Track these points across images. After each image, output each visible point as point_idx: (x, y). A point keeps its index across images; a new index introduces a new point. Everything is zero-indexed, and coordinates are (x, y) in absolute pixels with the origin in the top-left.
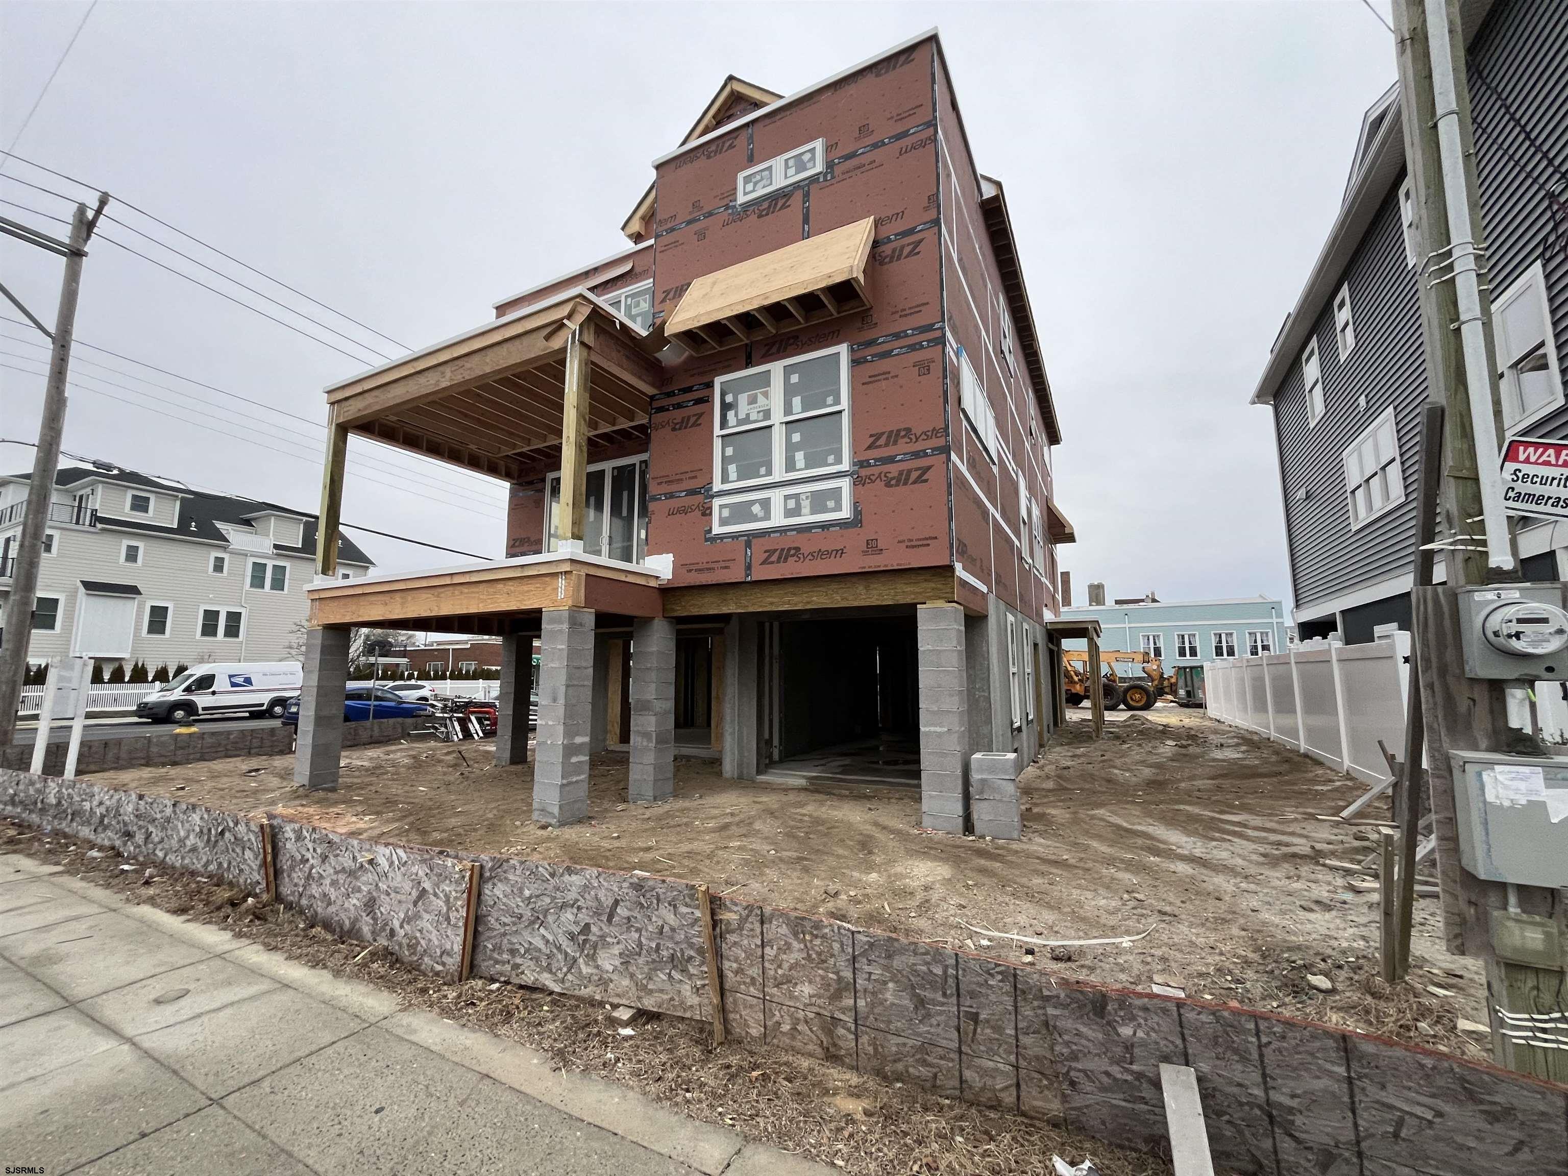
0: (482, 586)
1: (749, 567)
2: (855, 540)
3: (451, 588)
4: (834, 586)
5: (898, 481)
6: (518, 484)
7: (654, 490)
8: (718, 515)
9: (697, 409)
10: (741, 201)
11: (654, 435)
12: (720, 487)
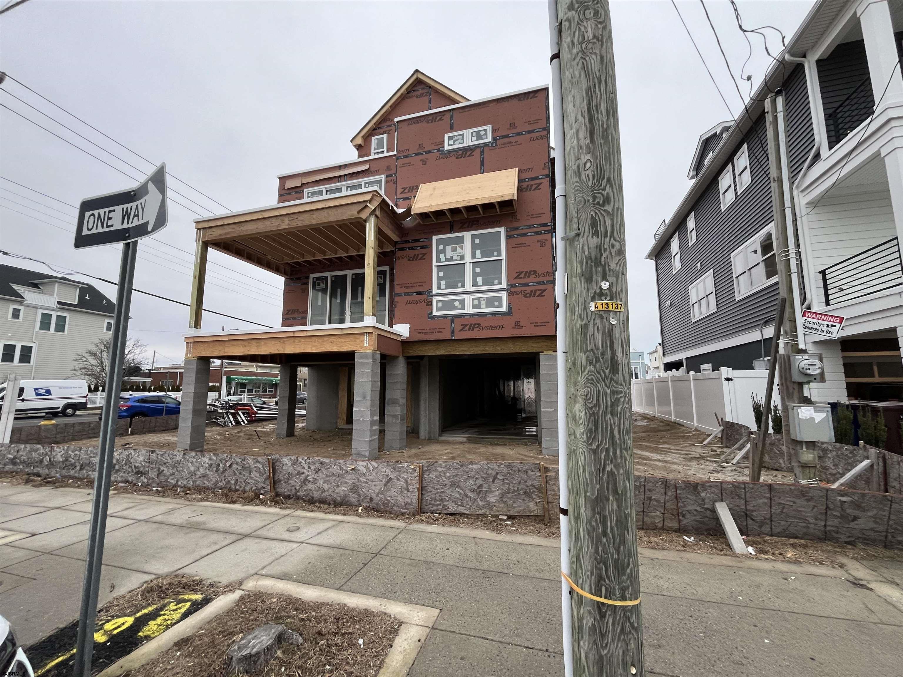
1: (453, 332)
2: (509, 322)
3: (293, 339)
4: (498, 343)
5: (531, 295)
6: (291, 279)
7: (398, 290)
8: (436, 306)
9: (423, 251)
10: (447, 148)
11: (397, 262)
12: (438, 292)
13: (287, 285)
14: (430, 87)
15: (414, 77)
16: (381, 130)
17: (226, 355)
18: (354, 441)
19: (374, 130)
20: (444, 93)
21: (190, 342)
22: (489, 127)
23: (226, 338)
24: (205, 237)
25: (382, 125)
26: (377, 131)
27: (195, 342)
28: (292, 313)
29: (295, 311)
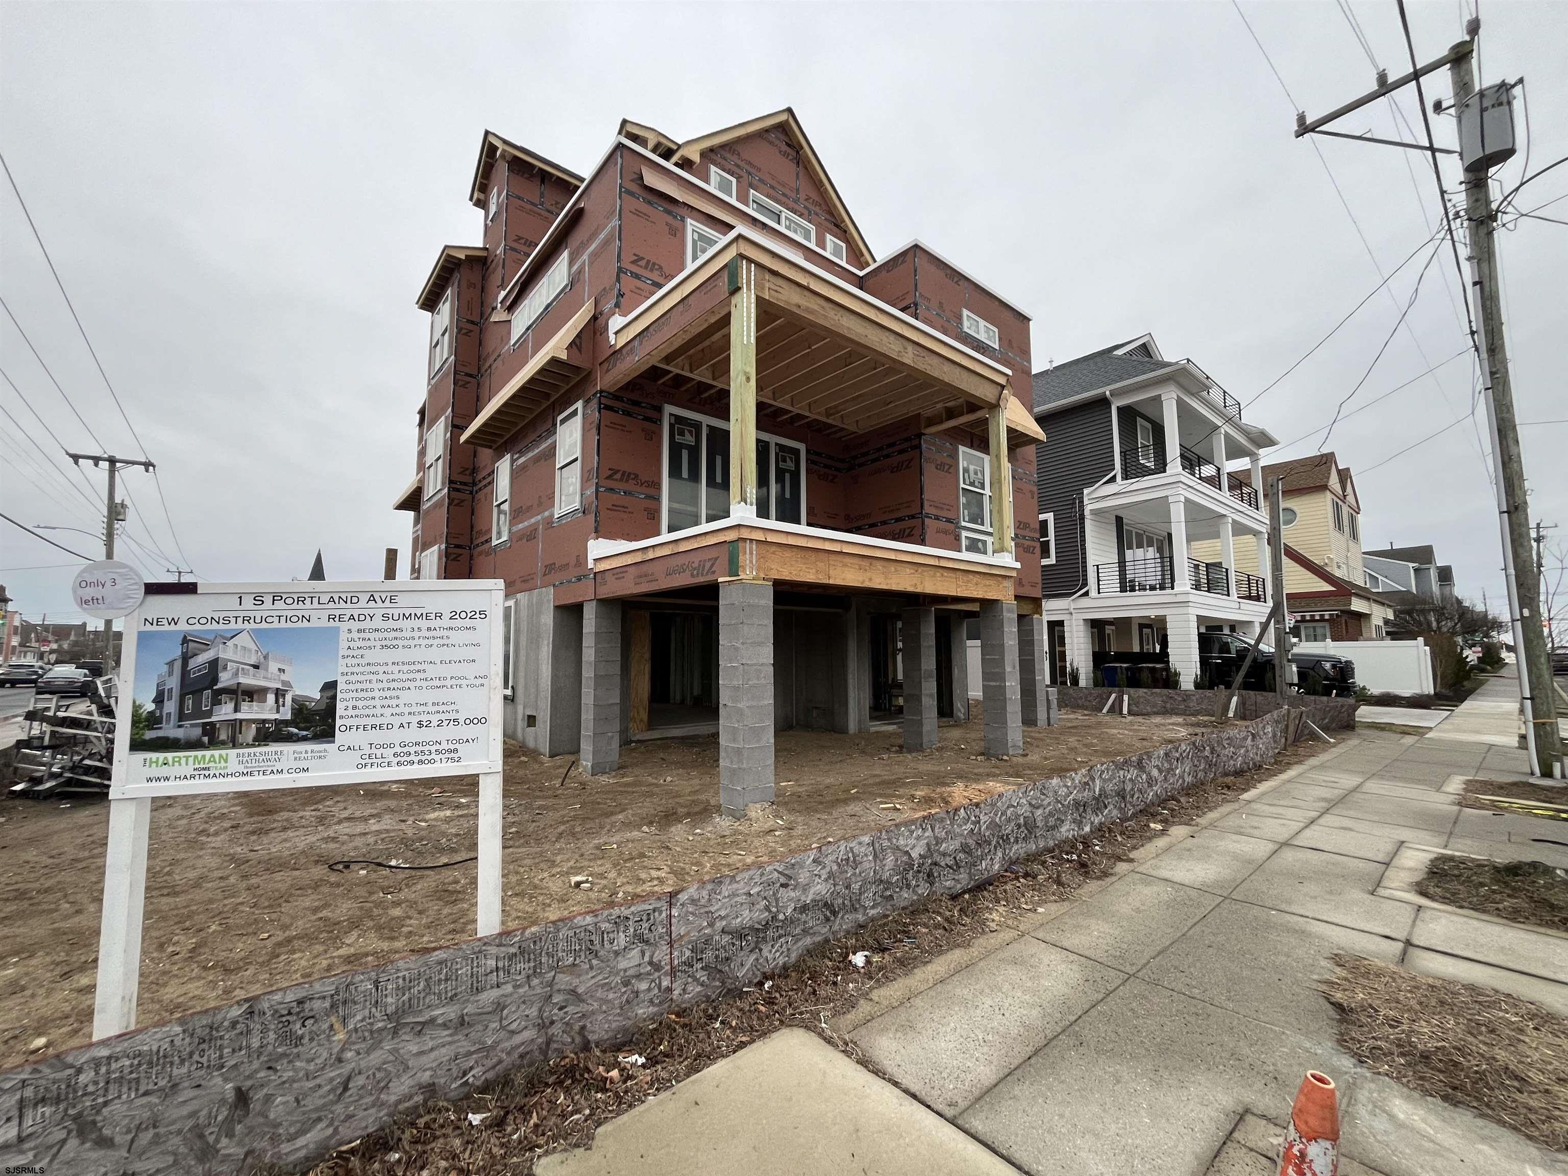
6: (616, 396)
7: (927, 509)
8: (964, 543)
9: (949, 461)
10: (966, 329)
11: (924, 465)
12: (963, 524)
13: (608, 408)
14: (798, 152)
15: (783, 117)
16: (723, 162)
17: (831, 582)
18: (1006, 728)
19: (712, 150)
20: (821, 181)
21: (751, 540)
22: (996, 330)
23: (836, 547)
24: (763, 288)
25: (728, 155)
26: (718, 159)
27: (766, 542)
28: (621, 480)
29: (629, 474)
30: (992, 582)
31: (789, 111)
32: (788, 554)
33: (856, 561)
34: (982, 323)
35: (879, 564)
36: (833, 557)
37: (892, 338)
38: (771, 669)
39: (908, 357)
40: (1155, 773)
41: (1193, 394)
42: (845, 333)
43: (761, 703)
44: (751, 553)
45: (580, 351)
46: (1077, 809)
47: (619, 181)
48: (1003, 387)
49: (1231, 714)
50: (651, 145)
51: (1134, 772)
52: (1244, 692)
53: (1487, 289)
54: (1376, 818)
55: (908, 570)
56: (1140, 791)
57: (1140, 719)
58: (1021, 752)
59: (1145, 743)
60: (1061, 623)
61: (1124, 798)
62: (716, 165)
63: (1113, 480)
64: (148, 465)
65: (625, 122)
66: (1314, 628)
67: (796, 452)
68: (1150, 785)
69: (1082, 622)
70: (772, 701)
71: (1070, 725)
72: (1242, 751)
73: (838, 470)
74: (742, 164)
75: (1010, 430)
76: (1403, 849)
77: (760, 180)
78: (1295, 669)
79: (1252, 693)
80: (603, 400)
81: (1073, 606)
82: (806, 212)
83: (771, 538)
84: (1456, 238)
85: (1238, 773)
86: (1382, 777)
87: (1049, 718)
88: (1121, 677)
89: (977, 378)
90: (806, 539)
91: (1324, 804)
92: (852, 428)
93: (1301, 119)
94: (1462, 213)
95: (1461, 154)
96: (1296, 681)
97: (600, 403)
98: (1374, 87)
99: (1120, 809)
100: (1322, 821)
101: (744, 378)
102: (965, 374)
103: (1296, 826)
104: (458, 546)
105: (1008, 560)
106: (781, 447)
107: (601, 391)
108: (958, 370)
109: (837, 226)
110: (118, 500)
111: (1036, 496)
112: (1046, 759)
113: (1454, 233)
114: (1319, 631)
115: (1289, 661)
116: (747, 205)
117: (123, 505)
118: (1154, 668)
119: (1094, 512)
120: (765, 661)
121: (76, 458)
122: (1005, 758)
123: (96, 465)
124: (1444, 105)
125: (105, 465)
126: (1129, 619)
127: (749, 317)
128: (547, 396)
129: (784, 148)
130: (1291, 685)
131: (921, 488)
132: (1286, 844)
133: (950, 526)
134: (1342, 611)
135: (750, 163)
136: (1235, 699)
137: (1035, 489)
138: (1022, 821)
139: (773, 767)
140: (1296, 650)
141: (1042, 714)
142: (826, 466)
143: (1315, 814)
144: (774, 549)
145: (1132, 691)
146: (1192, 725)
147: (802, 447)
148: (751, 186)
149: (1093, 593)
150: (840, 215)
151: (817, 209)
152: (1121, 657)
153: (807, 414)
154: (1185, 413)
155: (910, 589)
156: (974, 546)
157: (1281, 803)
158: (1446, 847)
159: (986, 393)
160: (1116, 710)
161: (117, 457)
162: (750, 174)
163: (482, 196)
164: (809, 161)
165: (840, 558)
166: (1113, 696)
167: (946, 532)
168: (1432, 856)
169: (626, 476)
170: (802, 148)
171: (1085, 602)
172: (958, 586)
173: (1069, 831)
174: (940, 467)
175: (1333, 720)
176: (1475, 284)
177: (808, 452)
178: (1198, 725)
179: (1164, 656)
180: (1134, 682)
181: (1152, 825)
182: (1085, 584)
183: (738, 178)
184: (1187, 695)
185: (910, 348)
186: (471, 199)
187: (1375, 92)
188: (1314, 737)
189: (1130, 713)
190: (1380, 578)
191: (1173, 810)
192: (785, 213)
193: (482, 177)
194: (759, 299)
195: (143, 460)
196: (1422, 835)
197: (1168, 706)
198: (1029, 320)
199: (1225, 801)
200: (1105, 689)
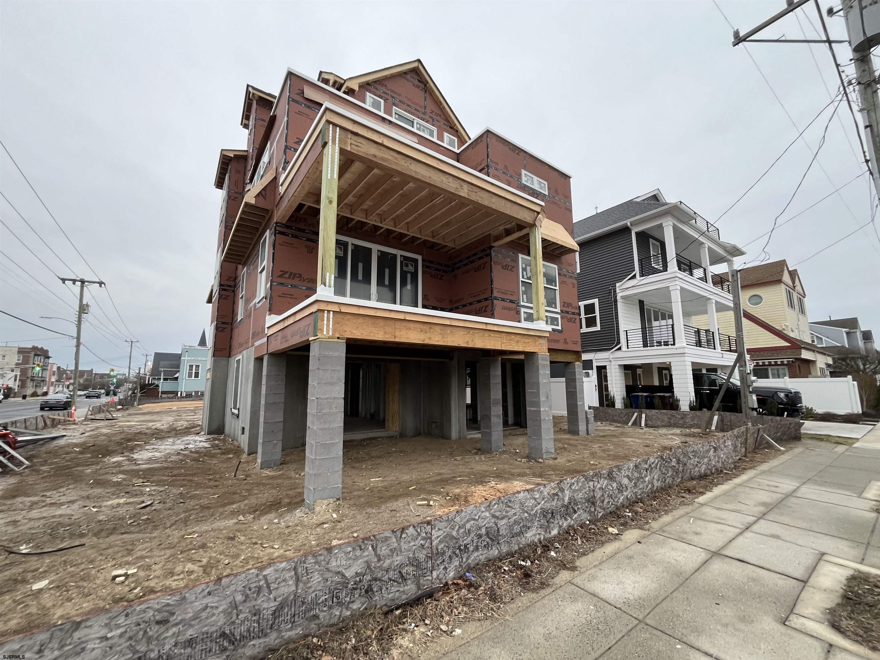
0: (503, 335)
2: (562, 338)
6: (287, 226)
7: (495, 294)
8: (523, 316)
9: (513, 264)
10: (524, 182)
11: (493, 266)
12: (522, 304)
13: (281, 233)
14: (425, 85)
15: (416, 65)
16: (376, 91)
17: (397, 340)
18: (541, 440)
19: (368, 84)
20: (441, 102)
21: (329, 311)
22: (546, 183)
23: (401, 316)
24: (345, 143)
25: (378, 86)
26: (372, 89)
27: (340, 312)
28: (289, 278)
29: (295, 275)
30: (529, 341)
31: (419, 61)
32: (360, 320)
33: (417, 326)
34: (536, 178)
35: (437, 328)
36: (398, 323)
37: (451, 179)
38: (343, 401)
39: (464, 192)
40: (625, 481)
41: (684, 223)
42: (414, 175)
43: (332, 426)
44: (328, 320)
45: (265, 199)
46: (545, 516)
47: (288, 94)
48: (538, 213)
49: (713, 428)
50: (331, 83)
51: (604, 483)
52: (722, 413)
53: (875, 130)
54: (804, 525)
55: (462, 332)
56: (610, 496)
57: (651, 430)
58: (553, 456)
59: (647, 449)
60: (605, 367)
61: (593, 503)
62: (370, 92)
63: (634, 277)
64: (101, 283)
65: (321, 72)
66: (778, 370)
67: (416, 261)
68: (620, 491)
69: (617, 367)
70: (342, 425)
71: (602, 434)
72: (706, 460)
73: (444, 271)
74: (388, 92)
75: (544, 240)
76: (822, 563)
77: (400, 101)
78: (754, 397)
79: (728, 414)
80: (278, 228)
81: (612, 357)
82: (431, 120)
83: (344, 309)
84: (850, 99)
85: (703, 477)
86: (816, 482)
87: (587, 430)
88: (642, 402)
89: (519, 207)
90: (375, 311)
91: (762, 509)
92: (451, 245)
93: (736, 34)
94: (853, 81)
95: (850, 42)
96: (756, 406)
97: (276, 230)
98: (785, 6)
99: (590, 512)
100: (755, 528)
101: (328, 201)
102: (509, 204)
103: (732, 532)
104: (224, 323)
105: (542, 326)
106: (405, 258)
107: (276, 223)
108: (503, 201)
109: (451, 128)
110: (84, 302)
111: (576, 286)
112: (569, 461)
113: (849, 95)
114: (781, 372)
115: (750, 392)
116: (391, 116)
117: (87, 305)
118: (664, 396)
119: (623, 297)
120: (337, 396)
121: (64, 280)
122: (540, 460)
123: (74, 284)
124: (835, 10)
125: (79, 284)
126: (650, 365)
127: (333, 162)
128: (257, 229)
129: (417, 83)
130: (753, 409)
131: (492, 281)
132: (716, 554)
133: (514, 306)
134: (796, 359)
135: (393, 92)
136: (716, 418)
137: (575, 282)
138: (483, 531)
139: (341, 472)
140: (755, 385)
141: (582, 427)
142: (436, 269)
143: (752, 519)
144: (349, 317)
145: (648, 411)
146: (686, 435)
147: (419, 258)
148: (394, 104)
149: (624, 348)
150: (453, 122)
151: (438, 118)
152: (645, 389)
153: (419, 236)
154: (678, 234)
155: (463, 345)
156: (530, 318)
157: (729, 507)
158: (862, 561)
159: (526, 217)
160: (637, 423)
161: (86, 279)
162: (393, 97)
163: (246, 122)
164: (433, 91)
165: (405, 324)
166: (636, 414)
167: (509, 309)
168: (850, 573)
169: (293, 276)
170: (428, 82)
171: (619, 354)
172: (502, 343)
173: (535, 535)
174: (506, 267)
175: (784, 434)
176: (866, 127)
177: (423, 260)
178: (689, 435)
179: (670, 388)
180: (650, 406)
181: (610, 529)
182: (619, 343)
183: (386, 100)
184: (684, 415)
185: (465, 186)
186: (241, 124)
187: (786, 9)
188: (770, 446)
189: (646, 425)
190: (823, 338)
191: (636, 513)
192: (417, 120)
193: (247, 111)
194: (342, 151)
195: (98, 280)
196: (843, 546)
197: (672, 421)
198: (570, 177)
199: (682, 504)
200: (630, 410)
